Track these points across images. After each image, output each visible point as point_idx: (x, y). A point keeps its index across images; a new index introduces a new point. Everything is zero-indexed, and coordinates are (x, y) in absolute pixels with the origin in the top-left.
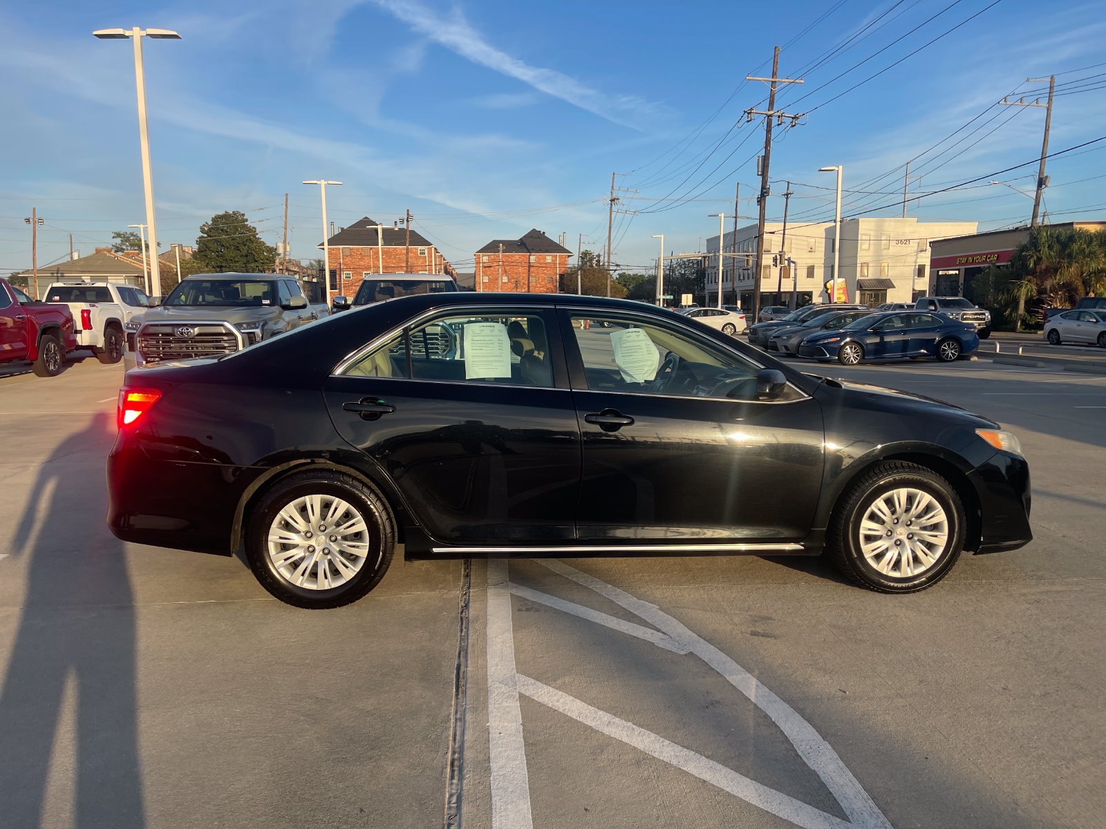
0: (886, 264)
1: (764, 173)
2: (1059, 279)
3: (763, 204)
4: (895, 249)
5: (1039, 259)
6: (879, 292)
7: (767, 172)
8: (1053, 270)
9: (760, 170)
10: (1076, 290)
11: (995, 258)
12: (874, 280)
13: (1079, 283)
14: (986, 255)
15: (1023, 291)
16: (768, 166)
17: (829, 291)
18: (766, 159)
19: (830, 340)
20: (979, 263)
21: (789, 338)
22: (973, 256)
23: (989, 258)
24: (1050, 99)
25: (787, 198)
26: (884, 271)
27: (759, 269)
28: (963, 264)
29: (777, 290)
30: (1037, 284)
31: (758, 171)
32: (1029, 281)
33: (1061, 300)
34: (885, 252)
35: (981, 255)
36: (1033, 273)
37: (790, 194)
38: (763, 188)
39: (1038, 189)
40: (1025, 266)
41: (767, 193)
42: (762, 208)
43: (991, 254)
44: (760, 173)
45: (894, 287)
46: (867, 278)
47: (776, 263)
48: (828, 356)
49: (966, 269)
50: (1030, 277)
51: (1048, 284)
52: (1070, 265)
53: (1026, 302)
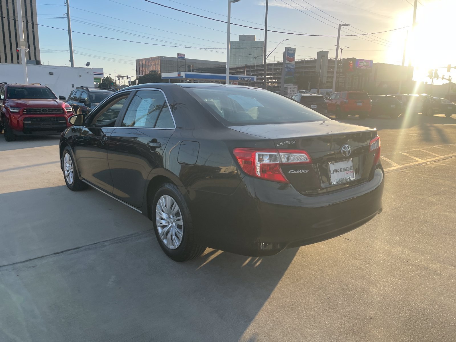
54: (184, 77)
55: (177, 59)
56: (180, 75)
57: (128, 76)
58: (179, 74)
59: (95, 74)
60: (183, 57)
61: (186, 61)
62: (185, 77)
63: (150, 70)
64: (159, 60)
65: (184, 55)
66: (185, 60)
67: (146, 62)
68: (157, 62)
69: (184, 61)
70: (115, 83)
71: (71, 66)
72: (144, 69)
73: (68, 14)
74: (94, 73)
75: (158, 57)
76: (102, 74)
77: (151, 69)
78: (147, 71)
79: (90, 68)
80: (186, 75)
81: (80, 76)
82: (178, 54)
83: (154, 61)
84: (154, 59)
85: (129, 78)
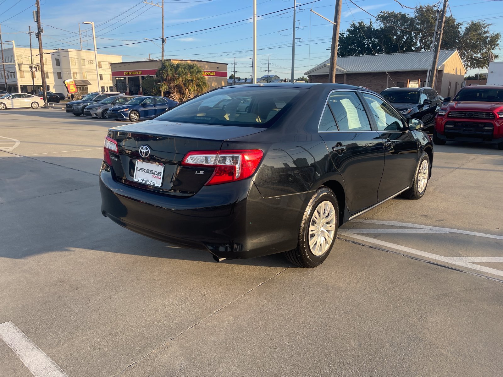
0: (85, 73)
1: (38, 20)
2: (176, 83)
3: (40, 37)
4: (87, 66)
5: (168, 74)
6: (84, 87)
7: (40, 20)
8: (173, 79)
9: (35, 18)
10: (182, 88)
11: (141, 73)
12: (81, 80)
13: (182, 85)
14: (137, 71)
15: (163, 88)
16: (39, 17)
17: (67, 86)
18: (38, 12)
19: (125, 110)
20: (134, 75)
21: (97, 109)
22: (131, 72)
23: (138, 73)
24: (163, 4)
25: (30, 35)
26: (85, 76)
27: (43, 72)
28: (127, 75)
29: (32, 84)
30: (168, 85)
31: (34, 19)
32: (165, 84)
33: (176, 92)
34: (83, 67)
35: (135, 71)
36: (166, 80)
37: (32, 33)
38: (39, 29)
39: (162, 44)
40: (162, 78)
41: (42, 31)
42: (40, 40)
43: (139, 71)
44: (36, 20)
45: (91, 85)
46: (77, 79)
47: (37, 69)
48: (125, 117)
49: (128, 77)
50: (165, 82)
51: (172, 85)
52: (179, 78)
53: (164, 93)
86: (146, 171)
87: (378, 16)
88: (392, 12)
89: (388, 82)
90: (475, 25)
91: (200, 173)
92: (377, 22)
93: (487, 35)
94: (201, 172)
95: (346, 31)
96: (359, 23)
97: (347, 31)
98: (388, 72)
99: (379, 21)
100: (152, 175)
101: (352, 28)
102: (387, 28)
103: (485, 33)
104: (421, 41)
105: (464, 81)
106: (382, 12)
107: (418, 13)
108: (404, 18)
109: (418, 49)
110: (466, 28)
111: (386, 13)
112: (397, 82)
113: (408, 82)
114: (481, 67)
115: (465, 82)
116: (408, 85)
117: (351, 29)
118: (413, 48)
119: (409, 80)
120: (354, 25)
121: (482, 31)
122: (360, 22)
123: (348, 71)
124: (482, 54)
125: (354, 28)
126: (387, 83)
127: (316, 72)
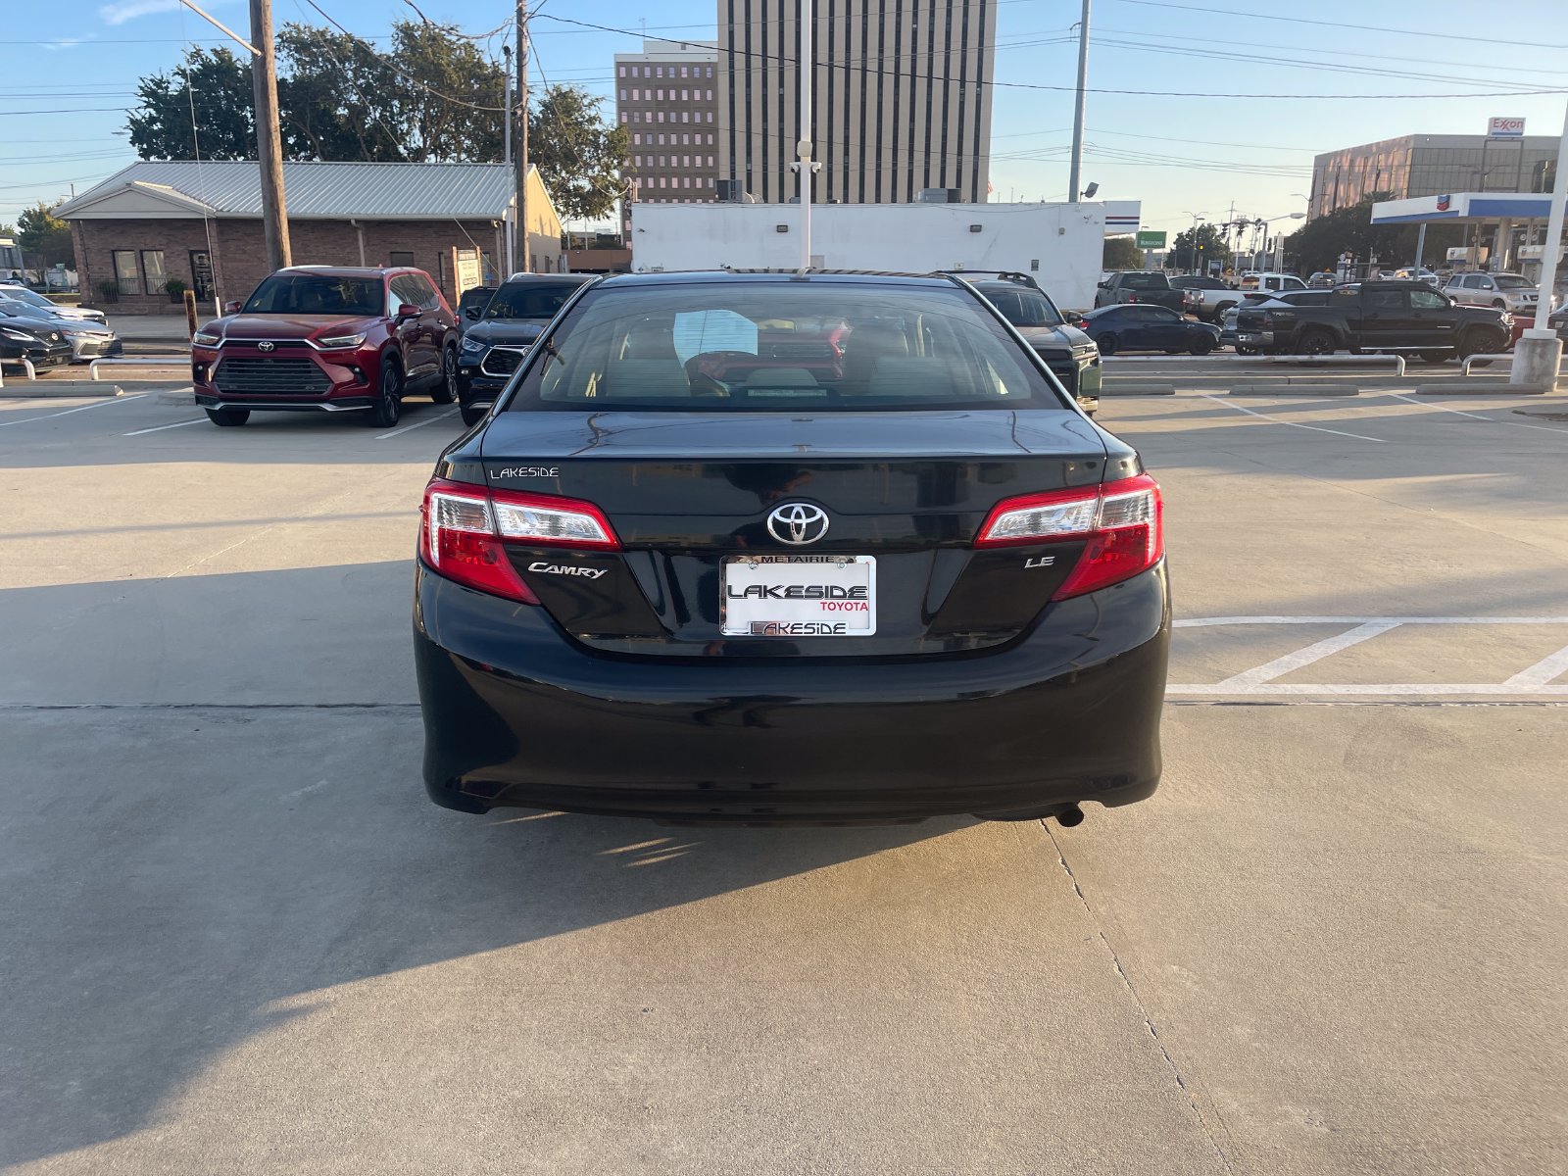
54: (1460, 215)
55: (1486, 140)
56: (1448, 207)
57: (1259, 220)
58: (1444, 204)
59: (1112, 220)
60: (1513, 130)
61: (1525, 147)
62: (1466, 214)
63: (1366, 191)
64: (1410, 151)
65: (1520, 123)
66: (1522, 142)
67: (1352, 161)
68: (1398, 157)
69: (1517, 145)
70: (1227, 247)
71: (1067, 201)
72: (1341, 188)
73: (1084, 24)
74: (1107, 218)
75: (1408, 138)
76: (1134, 220)
77: (1369, 186)
78: (1352, 195)
79: (1097, 203)
80: (1474, 205)
81: (1062, 232)
82: (1494, 122)
83: (1388, 154)
84: (1387, 147)
85: (1263, 227)
86: (781, 592)
87: (279, 36)
88: (321, 30)
89: (365, 252)
90: (563, 96)
91: (1042, 564)
92: (279, 55)
93: (597, 126)
94: (1045, 561)
95: (175, 74)
96: (215, 51)
97: (178, 73)
98: (357, 221)
99: (285, 53)
100: (817, 602)
101: (195, 67)
102: (316, 79)
103: (592, 120)
104: (423, 130)
105: (563, 253)
106: (288, 24)
107: (403, 43)
108: (362, 53)
109: (418, 155)
110: (544, 104)
111: (302, 29)
112: (388, 251)
113: (455, 254)
114: (594, 215)
115: (566, 256)
116: (455, 263)
117: (192, 70)
118: (401, 149)
119: (454, 248)
120: (200, 55)
121: (583, 117)
122: (219, 49)
123: (221, 210)
124: (593, 180)
125: (200, 67)
126: (359, 253)
127: (94, 208)
